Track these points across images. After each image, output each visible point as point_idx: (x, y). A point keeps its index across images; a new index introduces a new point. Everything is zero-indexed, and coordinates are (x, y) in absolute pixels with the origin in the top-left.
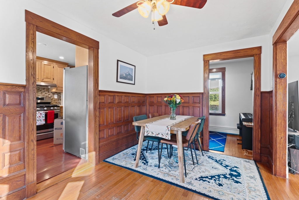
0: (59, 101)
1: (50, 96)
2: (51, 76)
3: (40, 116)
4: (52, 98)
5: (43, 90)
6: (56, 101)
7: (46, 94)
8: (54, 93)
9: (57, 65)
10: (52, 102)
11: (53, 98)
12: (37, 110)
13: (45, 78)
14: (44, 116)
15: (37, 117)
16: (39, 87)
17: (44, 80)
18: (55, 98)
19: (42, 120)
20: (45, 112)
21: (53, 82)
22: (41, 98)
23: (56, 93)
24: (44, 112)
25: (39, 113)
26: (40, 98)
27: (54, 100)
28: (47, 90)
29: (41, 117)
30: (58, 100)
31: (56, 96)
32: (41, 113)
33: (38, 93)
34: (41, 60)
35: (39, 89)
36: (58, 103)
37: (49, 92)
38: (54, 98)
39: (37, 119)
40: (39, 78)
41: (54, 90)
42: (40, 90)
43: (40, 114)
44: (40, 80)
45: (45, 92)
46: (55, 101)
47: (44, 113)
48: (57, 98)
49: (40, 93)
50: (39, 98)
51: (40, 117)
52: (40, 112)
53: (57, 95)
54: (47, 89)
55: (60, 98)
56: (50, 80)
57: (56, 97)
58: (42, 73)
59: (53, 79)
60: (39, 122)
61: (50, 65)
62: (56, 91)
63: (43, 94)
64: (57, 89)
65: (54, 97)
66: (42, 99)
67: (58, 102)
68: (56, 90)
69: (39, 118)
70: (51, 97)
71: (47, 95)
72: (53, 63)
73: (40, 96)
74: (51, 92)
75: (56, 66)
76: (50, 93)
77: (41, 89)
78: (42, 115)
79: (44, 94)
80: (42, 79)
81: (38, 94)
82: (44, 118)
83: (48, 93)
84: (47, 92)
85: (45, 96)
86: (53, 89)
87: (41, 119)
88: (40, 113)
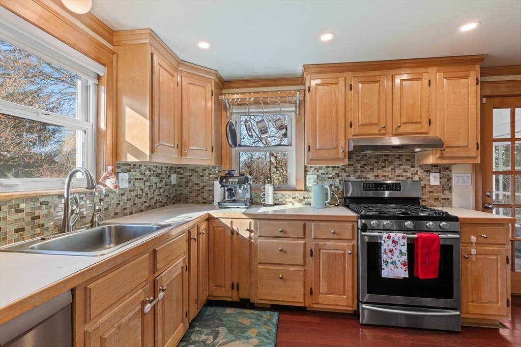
0: (447, 192)
1: (416, 178)
2: (423, 114)
3: (391, 247)
4: (422, 183)
5: (397, 162)
6: (435, 194)
7: (405, 171)
8: (429, 169)
9: (442, 74)
10: (424, 197)
11: (426, 183)
12: (384, 226)
13: (404, 123)
14: (404, 249)
15: (382, 251)
16: (387, 152)
17: (401, 130)
18: (432, 183)
19: (399, 264)
20: (408, 238)
21: (427, 133)
22: (393, 184)
23: (435, 169)
24: (403, 237)
25: (389, 237)
26: (390, 184)
27: (428, 189)
28: (407, 160)
29: (397, 253)
30: (444, 190)
31: (435, 177)
32: (396, 239)
33: (385, 169)
34: (392, 68)
35: (386, 158)
36: (443, 201)
37: (413, 166)
38: (429, 185)
39: (384, 256)
40: (386, 124)
41: (431, 160)
42: (390, 161)
43: (394, 241)
44: (389, 129)
45: (402, 167)
46: (430, 192)
47: (405, 241)
48: (438, 184)
49: (390, 169)
50: (387, 184)
51: (391, 251)
52: (392, 235)
53: (438, 175)
54: (408, 158)
55: (447, 185)
56: (418, 126)
57: (434, 180)
58: (397, 107)
59: (430, 121)
60: (389, 269)
61: (419, 77)
62: (440, 162)
63: (398, 172)
64: (442, 154)
65: (429, 180)
66: (396, 187)
67: (443, 196)
68: (439, 158)
69: (390, 254)
70: (420, 180)
71: (409, 174)
72: (429, 69)
73: (390, 179)
74: (421, 167)
75: (439, 75)
76: (418, 169)
77: (393, 158)
78: (398, 247)
79: (400, 172)
80: (394, 128)
81: (385, 174)
82: (405, 258)
83: (412, 169)
84: (408, 167)
85: (402, 179)
86: (426, 156)
87: (395, 258)
88: (391, 239)
